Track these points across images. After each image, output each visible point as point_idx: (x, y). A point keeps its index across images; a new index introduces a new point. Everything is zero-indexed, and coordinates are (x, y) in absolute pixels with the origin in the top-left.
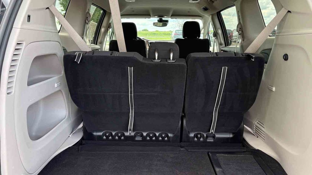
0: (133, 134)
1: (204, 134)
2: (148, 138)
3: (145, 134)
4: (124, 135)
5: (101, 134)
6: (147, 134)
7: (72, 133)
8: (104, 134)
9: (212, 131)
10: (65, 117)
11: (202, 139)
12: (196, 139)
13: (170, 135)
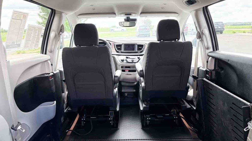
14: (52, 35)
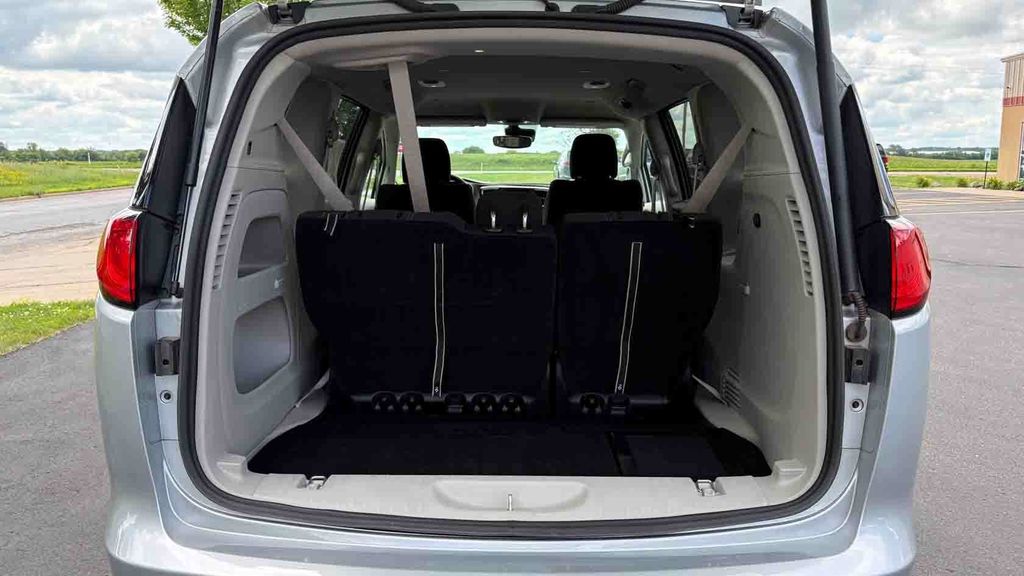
0: (442, 398)
1: (602, 396)
2: (477, 408)
3: (469, 398)
4: (420, 400)
5: (369, 398)
6: (475, 397)
7: (301, 397)
8: (376, 400)
9: (620, 388)
10: (285, 361)
11: (598, 410)
12: (585, 410)
13: (526, 400)
14: (360, 158)
